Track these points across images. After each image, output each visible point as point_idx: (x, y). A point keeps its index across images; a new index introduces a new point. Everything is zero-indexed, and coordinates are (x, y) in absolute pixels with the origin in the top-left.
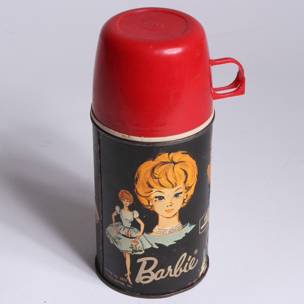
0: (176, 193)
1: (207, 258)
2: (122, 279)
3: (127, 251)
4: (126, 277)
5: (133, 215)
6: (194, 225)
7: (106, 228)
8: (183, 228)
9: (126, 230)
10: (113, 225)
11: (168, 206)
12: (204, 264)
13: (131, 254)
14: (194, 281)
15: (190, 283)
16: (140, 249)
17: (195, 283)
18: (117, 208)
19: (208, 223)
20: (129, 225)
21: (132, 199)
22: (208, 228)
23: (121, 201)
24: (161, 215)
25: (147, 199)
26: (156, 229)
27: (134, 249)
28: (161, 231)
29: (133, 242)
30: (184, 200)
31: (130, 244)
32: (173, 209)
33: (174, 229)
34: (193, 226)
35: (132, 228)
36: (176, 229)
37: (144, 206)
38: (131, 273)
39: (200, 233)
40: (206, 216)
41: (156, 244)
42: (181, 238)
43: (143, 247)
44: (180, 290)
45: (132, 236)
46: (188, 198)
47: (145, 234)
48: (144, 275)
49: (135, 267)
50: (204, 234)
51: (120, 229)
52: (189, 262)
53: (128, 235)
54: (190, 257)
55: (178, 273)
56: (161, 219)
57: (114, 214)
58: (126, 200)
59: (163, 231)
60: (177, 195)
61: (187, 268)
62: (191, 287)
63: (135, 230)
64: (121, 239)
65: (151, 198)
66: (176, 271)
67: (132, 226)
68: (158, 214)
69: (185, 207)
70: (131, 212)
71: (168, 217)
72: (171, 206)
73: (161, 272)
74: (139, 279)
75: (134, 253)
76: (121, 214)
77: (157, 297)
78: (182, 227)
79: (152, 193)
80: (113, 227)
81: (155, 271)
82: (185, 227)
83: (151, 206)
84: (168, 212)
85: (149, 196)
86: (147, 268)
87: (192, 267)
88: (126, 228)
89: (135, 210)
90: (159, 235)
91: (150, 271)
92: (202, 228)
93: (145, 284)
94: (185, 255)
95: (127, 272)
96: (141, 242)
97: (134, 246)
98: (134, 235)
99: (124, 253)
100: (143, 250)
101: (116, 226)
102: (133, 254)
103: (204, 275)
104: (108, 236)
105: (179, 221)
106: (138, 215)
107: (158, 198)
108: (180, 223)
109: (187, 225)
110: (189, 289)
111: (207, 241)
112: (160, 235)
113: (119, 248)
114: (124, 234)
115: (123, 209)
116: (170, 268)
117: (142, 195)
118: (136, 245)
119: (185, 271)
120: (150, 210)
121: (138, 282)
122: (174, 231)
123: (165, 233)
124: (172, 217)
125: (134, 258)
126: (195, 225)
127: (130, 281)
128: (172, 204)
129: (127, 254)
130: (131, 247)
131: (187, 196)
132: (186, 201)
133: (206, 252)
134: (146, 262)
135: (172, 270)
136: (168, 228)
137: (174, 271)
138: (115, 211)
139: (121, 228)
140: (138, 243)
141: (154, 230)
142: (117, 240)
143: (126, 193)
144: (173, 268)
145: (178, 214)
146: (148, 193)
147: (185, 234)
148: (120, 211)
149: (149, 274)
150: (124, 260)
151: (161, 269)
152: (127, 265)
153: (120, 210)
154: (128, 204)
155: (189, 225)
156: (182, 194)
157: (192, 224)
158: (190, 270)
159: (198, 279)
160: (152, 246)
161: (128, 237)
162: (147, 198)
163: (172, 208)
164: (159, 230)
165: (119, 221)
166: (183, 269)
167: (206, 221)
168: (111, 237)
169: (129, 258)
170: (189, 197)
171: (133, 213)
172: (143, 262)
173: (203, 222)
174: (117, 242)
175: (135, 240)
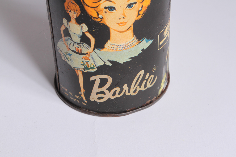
0: (129, 3)
1: (167, 75)
2: (77, 97)
3: (79, 68)
4: (80, 95)
5: (82, 28)
6: (151, 40)
7: (57, 43)
8: (138, 44)
9: (76, 46)
10: (63, 40)
11: (120, 19)
12: (164, 81)
13: (83, 71)
14: (153, 99)
15: (149, 101)
16: (92, 66)
17: (154, 101)
18: (65, 21)
19: (168, 38)
20: (78, 40)
21: (79, 10)
22: (169, 44)
23: (67, 12)
24: (113, 29)
25: (95, 10)
26: (108, 45)
27: (86, 66)
28: (114, 46)
29: (84, 58)
30: (139, 11)
31: (81, 61)
32: (127, 22)
33: (129, 45)
34: (150, 42)
35: (82, 44)
36: (131, 45)
37: (92, 18)
38: (84, 91)
39: (158, 50)
40: (166, 31)
41: (109, 61)
42: (138, 55)
43: (95, 64)
44: (138, 108)
45: (82, 52)
46: (143, 9)
47: (96, 50)
48: (98, 93)
49: (89, 85)
50: (164, 50)
51: (70, 45)
52: (147, 80)
53: (78, 51)
54: (148, 74)
55: (135, 92)
56: (113, 33)
57: (63, 28)
58: (72, 12)
59: (116, 47)
60: (131, 6)
61: (145, 86)
62: (149, 105)
63: (85, 45)
64: (72, 55)
65: (101, 9)
66: (132, 90)
67: (81, 41)
68: (109, 28)
69: (141, 19)
70: (79, 26)
71: (121, 30)
72: (124, 18)
73: (117, 90)
74: (94, 97)
75: (86, 70)
76: (69, 28)
77: (114, 116)
78: (138, 42)
79: (101, 2)
80: (63, 42)
81: (109, 89)
82: (141, 42)
83: (101, 18)
84: (121, 26)
85: (98, 6)
86: (101, 86)
87: (150, 85)
88: (76, 43)
89: (84, 23)
90: (111, 51)
91: (104, 89)
92: (161, 44)
93: (100, 103)
94: (142, 72)
95: (80, 90)
96: (93, 59)
97: (85, 63)
98: (84, 51)
99: (76, 70)
100: (95, 67)
101: (65, 41)
102: (85, 72)
103: (163, 92)
104: (60, 52)
105: (134, 36)
106: (87, 29)
107: (108, 9)
108: (136, 38)
109: (143, 40)
110: (147, 107)
111: (168, 57)
112: (113, 51)
113: (70, 64)
114: (74, 50)
115: (70, 22)
116: (125, 87)
117: (90, 5)
118: (88, 62)
119: (143, 89)
120: (100, 22)
121: (93, 100)
122: (129, 46)
123: (118, 49)
124: (126, 31)
125: (87, 76)
126: (153, 40)
127: (84, 99)
128: (125, 16)
129: (79, 71)
130: (83, 64)
131: (142, 7)
132: (141, 13)
133: (166, 69)
134: (100, 80)
135: (128, 88)
136: (122, 44)
137: (131, 90)
138: (62, 25)
139: (71, 43)
140: (89, 60)
141: (106, 46)
142: (68, 56)
143: (72, 4)
144: (129, 86)
145: (132, 28)
146: (95, 3)
147: (142, 50)
148: (67, 25)
149: (103, 93)
150: (77, 77)
151: (116, 87)
152: (80, 82)
153: (67, 23)
154: (75, 16)
155: (146, 40)
156: (136, 4)
157: (149, 39)
158: (148, 88)
159: (157, 96)
160: (105, 64)
161: (78, 53)
162: (95, 8)
163: (125, 20)
164: (111, 46)
165: (68, 36)
166: (140, 87)
167: (165, 36)
168: (62, 53)
169: (82, 75)
170: (145, 9)
171: (82, 26)
172: (96, 80)
173: (162, 38)
174: (68, 58)
175: (86, 56)
